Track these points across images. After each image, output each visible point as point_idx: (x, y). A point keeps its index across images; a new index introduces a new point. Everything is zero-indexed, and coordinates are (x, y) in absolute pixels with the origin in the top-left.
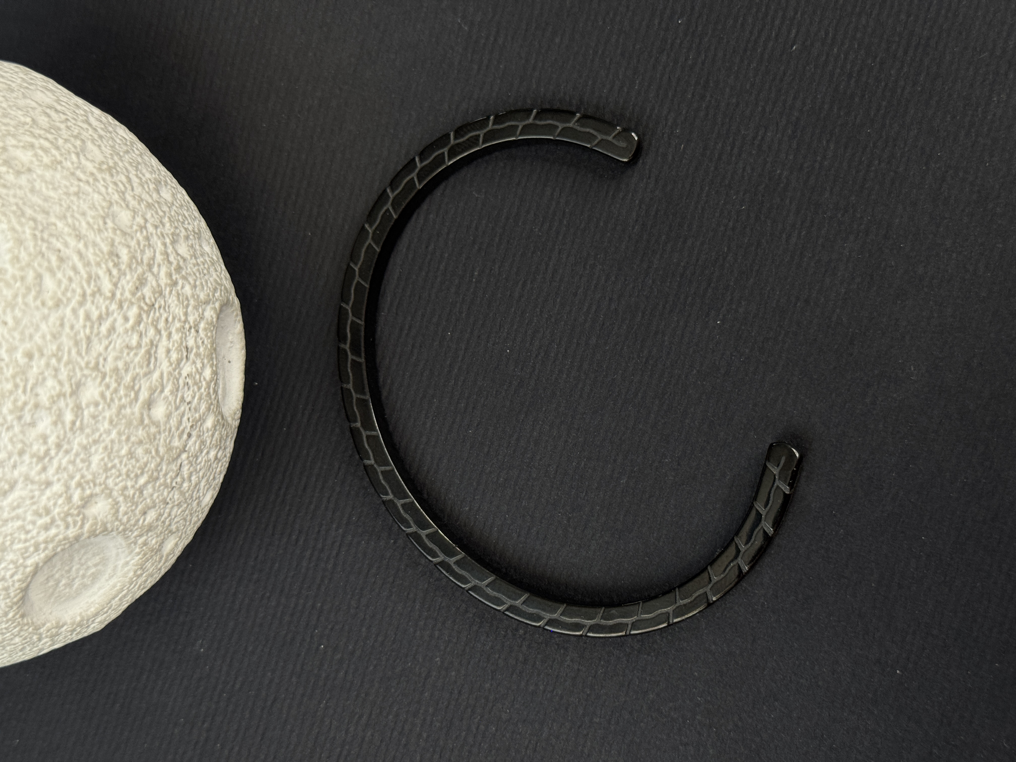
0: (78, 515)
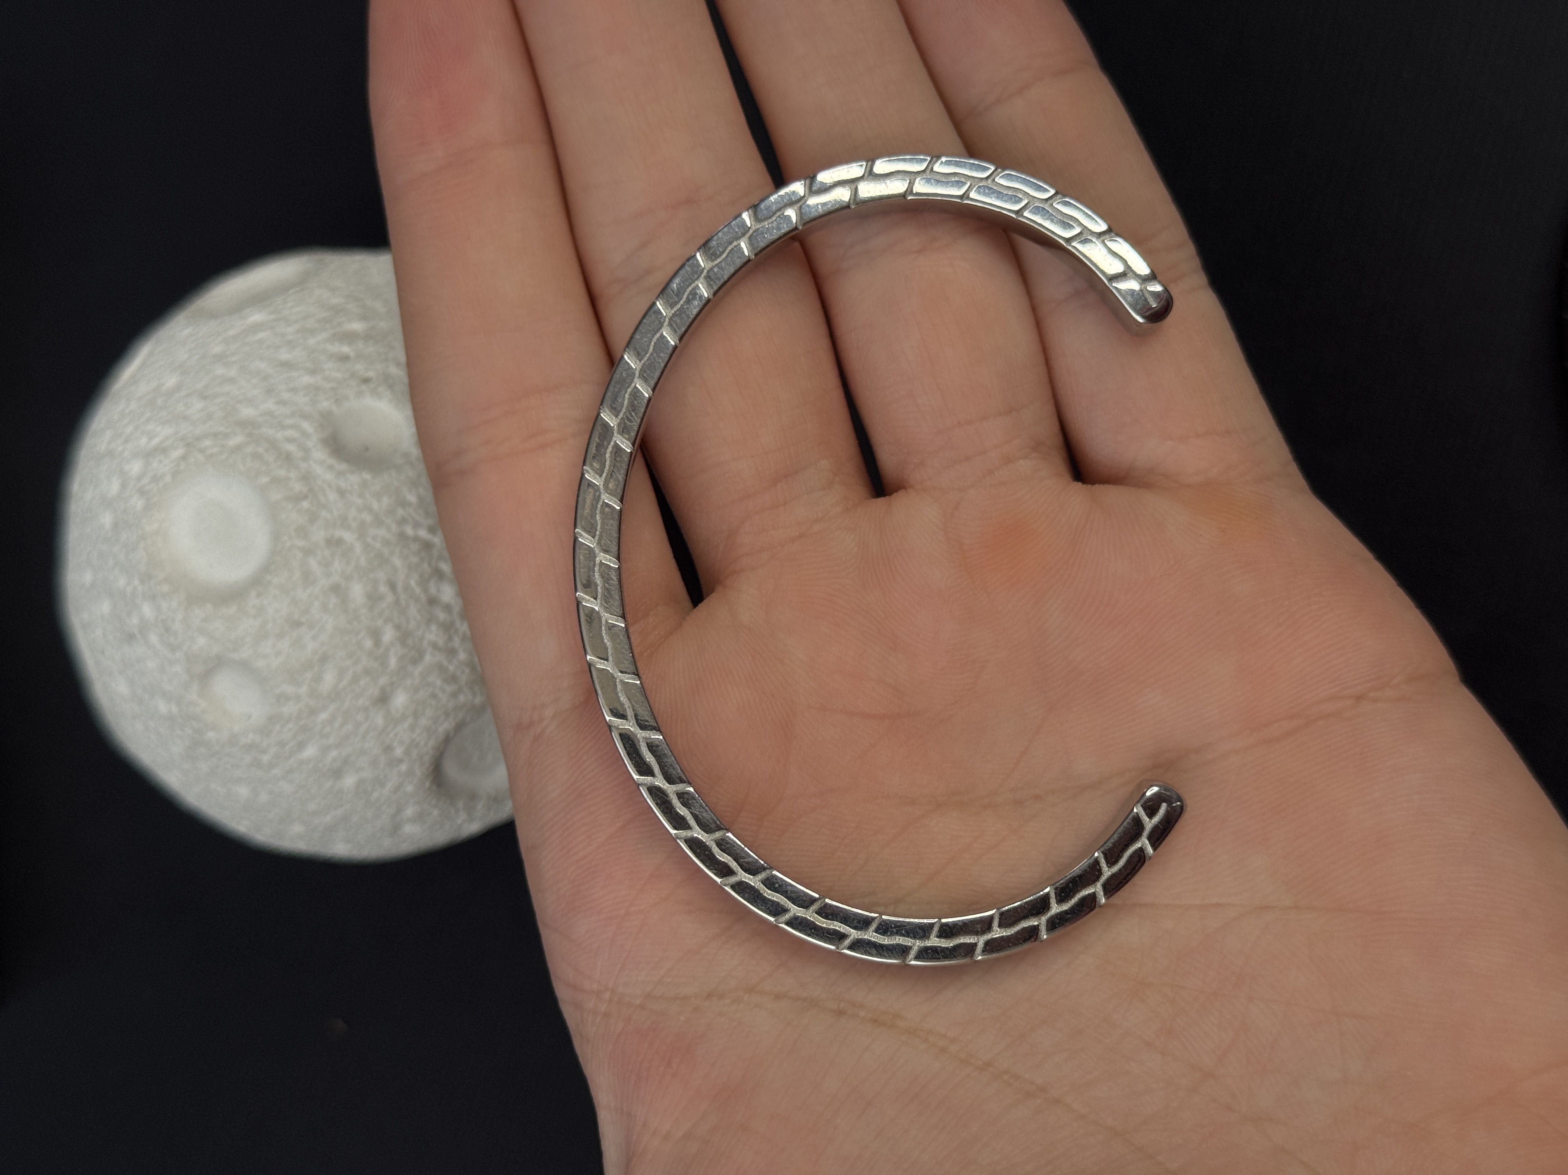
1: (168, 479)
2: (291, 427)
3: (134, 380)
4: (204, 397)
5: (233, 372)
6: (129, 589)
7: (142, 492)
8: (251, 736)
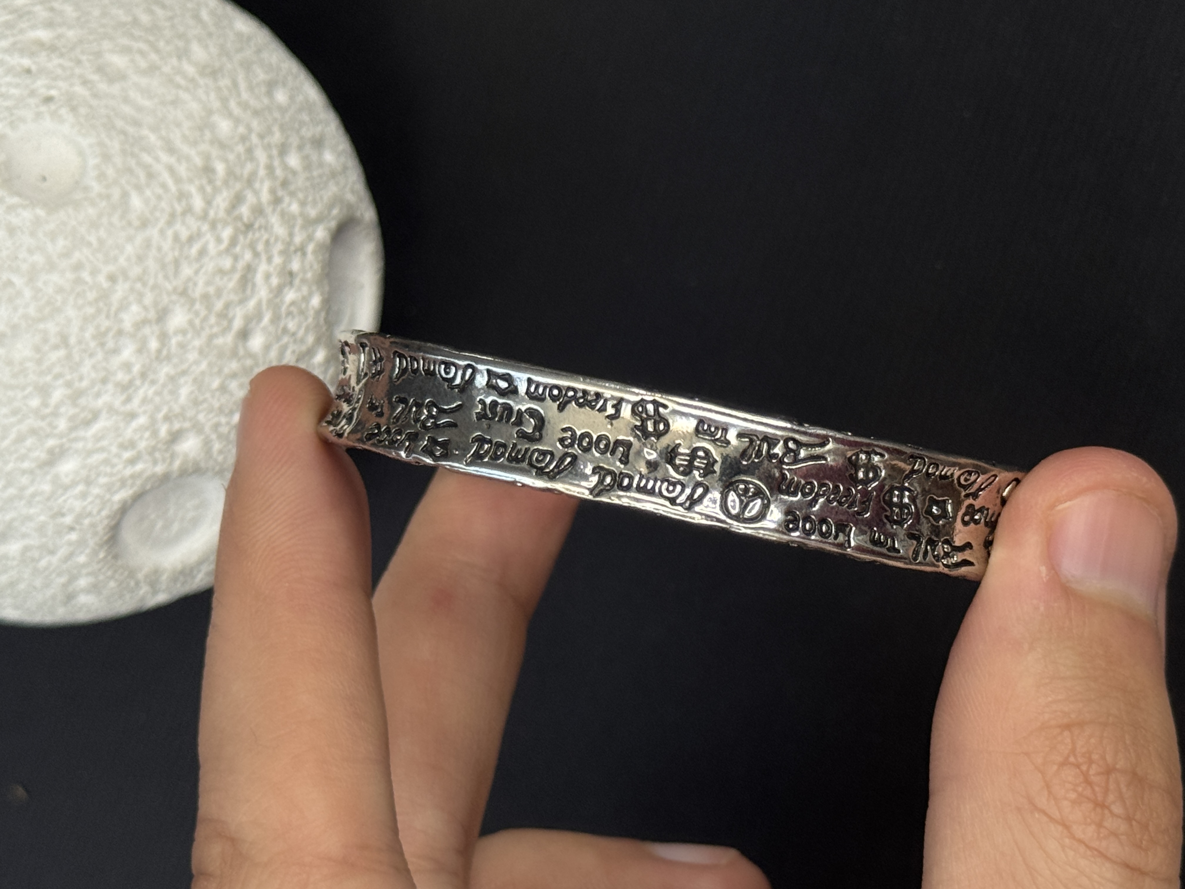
0: (166, 450)
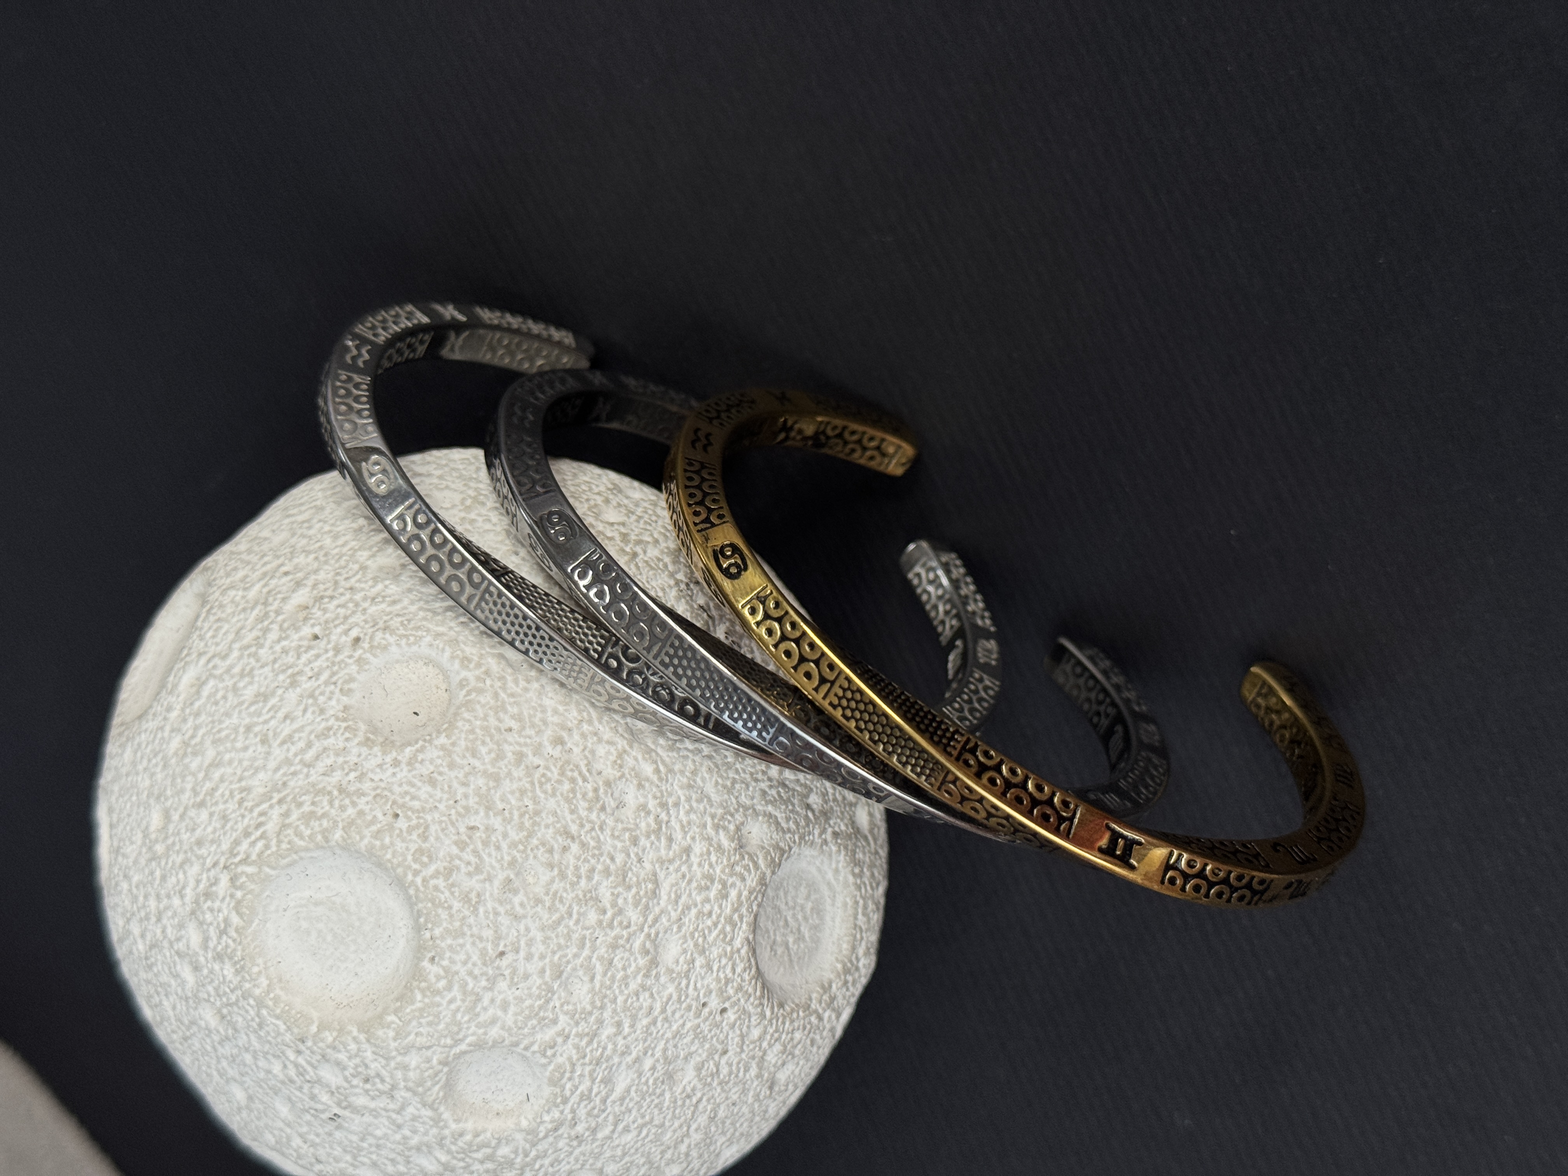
1: (235, 920)
2: (317, 757)
3: (116, 851)
4: (202, 804)
5: (211, 753)
6: (292, 1072)
7: (219, 957)
8: (547, 1118)
